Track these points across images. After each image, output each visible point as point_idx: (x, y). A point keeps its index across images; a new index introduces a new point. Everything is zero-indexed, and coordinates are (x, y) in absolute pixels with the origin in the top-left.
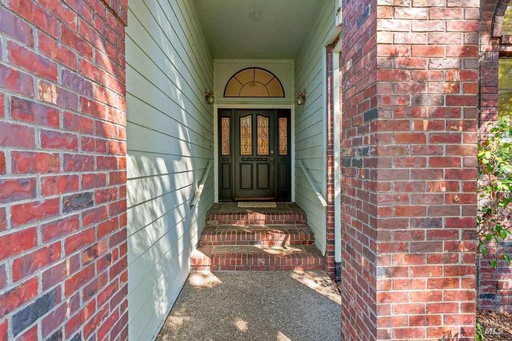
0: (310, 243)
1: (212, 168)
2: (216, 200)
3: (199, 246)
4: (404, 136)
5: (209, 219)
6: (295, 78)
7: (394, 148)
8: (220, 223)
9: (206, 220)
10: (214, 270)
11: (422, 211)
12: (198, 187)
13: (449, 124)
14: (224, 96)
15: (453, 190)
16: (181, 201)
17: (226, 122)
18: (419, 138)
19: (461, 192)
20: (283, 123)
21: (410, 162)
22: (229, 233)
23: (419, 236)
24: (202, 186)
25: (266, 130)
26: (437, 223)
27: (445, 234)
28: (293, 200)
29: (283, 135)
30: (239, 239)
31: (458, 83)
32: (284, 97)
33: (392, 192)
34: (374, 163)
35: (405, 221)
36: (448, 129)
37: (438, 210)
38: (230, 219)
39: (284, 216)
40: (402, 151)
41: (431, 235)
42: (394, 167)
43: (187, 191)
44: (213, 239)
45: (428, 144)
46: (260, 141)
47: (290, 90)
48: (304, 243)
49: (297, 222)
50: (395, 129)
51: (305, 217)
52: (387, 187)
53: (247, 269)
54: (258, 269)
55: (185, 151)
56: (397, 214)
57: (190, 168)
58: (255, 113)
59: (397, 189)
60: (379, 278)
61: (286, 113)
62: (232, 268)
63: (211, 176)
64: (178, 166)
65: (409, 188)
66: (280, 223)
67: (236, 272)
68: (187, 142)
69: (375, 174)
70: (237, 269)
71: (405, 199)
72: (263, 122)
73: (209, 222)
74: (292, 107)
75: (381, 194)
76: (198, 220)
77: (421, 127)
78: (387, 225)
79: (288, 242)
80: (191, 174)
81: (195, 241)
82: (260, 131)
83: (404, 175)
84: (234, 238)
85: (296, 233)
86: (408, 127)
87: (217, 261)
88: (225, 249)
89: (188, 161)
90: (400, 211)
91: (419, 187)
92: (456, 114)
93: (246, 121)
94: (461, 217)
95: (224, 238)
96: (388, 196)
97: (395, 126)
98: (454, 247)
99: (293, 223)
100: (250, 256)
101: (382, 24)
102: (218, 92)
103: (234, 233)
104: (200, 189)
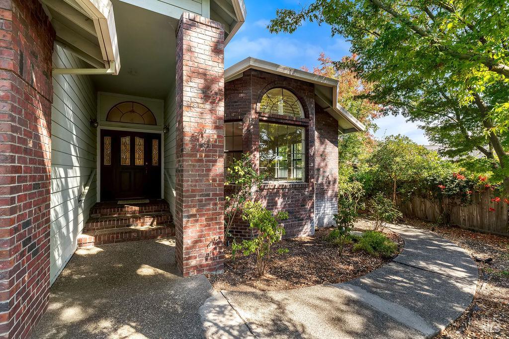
0: (170, 222)
1: (95, 175)
2: (98, 200)
3: (85, 231)
4: (195, 160)
5: (92, 213)
6: (164, 113)
7: (190, 165)
8: (102, 215)
9: (90, 214)
10: (97, 244)
11: (202, 190)
12: (84, 188)
13: (213, 155)
14: (106, 121)
15: (215, 182)
16: (72, 197)
17: (108, 140)
18: (200, 161)
19: (218, 182)
20: (155, 143)
21: (197, 171)
22: (110, 221)
23: (201, 201)
24: (87, 188)
25: (142, 148)
26: (208, 195)
27: (211, 199)
28: (163, 197)
29: (155, 152)
30: (117, 224)
31: (216, 139)
32: (156, 125)
33: (190, 183)
34: (182, 171)
35: (196, 195)
36: (213, 157)
37: (209, 190)
38: (111, 211)
39: (154, 207)
40: (194, 166)
41: (206, 200)
42: (190, 173)
43: (76, 190)
44: (97, 226)
45: (205, 163)
46: (137, 156)
47: (160, 121)
48: (166, 222)
49: (163, 211)
50: (191, 157)
51: (168, 207)
52: (188, 181)
53: (124, 241)
54: (132, 240)
55: (76, 162)
56: (192, 192)
57: (78, 174)
58: (133, 135)
59: (192, 182)
60: (184, 220)
61: (158, 137)
62: (112, 242)
63: (94, 181)
64: (71, 173)
65: (197, 181)
66: (150, 212)
67: (115, 244)
68: (77, 157)
69: (182, 176)
70: (116, 242)
71: (195, 186)
72: (139, 142)
73: (92, 216)
74: (162, 133)
75: (185, 184)
76: (83, 212)
77: (202, 156)
78: (187, 197)
79: (155, 223)
80: (78, 179)
81: (81, 226)
82: (137, 147)
83: (195, 176)
84: (114, 224)
85: (161, 216)
86: (196, 157)
87: (100, 238)
88: (106, 231)
89: (78, 169)
90: (193, 191)
91: (201, 180)
92: (216, 151)
93: (126, 140)
94: (218, 192)
95: (105, 224)
96: (187, 185)
97: (191, 155)
98: (215, 204)
99: (160, 211)
100: (126, 233)
101: (185, 113)
102: (101, 117)
103: (114, 220)
104: (86, 190)
